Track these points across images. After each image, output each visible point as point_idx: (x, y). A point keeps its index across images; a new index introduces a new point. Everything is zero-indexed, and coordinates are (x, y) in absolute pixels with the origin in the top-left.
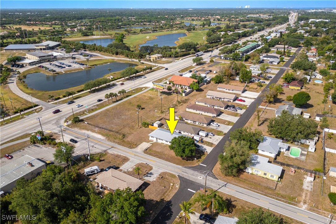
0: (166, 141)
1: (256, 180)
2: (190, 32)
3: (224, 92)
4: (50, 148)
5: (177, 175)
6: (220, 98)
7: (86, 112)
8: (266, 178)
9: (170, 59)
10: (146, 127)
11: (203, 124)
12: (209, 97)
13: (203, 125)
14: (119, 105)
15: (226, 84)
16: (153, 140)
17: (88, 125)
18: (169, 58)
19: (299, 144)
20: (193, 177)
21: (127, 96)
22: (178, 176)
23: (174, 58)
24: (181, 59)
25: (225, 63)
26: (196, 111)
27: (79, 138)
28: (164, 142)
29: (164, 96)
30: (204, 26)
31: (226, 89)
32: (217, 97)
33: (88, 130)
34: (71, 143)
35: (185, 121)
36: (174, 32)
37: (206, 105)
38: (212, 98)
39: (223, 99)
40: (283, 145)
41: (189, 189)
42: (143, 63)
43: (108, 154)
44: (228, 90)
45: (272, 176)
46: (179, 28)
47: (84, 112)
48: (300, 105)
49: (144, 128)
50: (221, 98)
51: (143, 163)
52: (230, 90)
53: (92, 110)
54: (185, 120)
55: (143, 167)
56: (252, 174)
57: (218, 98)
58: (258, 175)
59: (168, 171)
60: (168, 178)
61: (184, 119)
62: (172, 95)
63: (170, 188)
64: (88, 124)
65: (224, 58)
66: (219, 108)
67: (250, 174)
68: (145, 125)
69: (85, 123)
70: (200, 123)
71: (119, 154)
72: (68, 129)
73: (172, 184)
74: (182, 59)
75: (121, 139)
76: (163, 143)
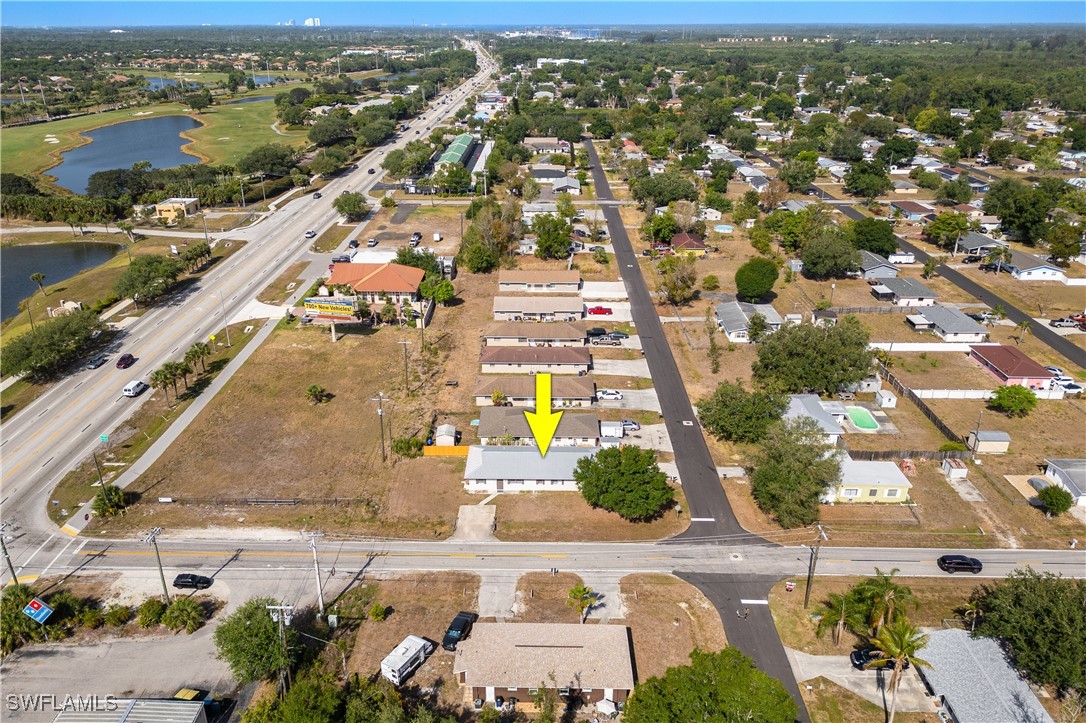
0: (538, 481)
1: (861, 516)
2: (203, 110)
3: (525, 294)
4: (110, 639)
5: (669, 572)
6: (541, 314)
7: (109, 460)
8: (876, 503)
9: (236, 212)
10: (414, 456)
11: (577, 402)
12: (505, 317)
13: (580, 404)
14: (217, 404)
15: (508, 269)
16: (484, 491)
17: (178, 506)
18: (225, 206)
19: (851, 396)
20: (718, 561)
21: (218, 366)
22: (674, 573)
23: (244, 207)
24: (272, 207)
25: (434, 206)
26: (519, 365)
27: (201, 565)
28: (531, 486)
29: (352, 341)
30: (234, 89)
31: (529, 286)
32: (530, 314)
33: (203, 524)
34: (187, 591)
35: (516, 404)
36: (141, 113)
37: (525, 344)
38: (516, 318)
39: (551, 314)
40: (834, 406)
41: (743, 601)
42: (142, 237)
43: (382, 583)
44: (536, 286)
45: (892, 493)
46: (150, 98)
47: (98, 464)
48: (758, 296)
49: (406, 460)
50: (545, 314)
51: (536, 573)
52: (541, 286)
53: (127, 446)
54: (513, 402)
55: (547, 584)
56: (837, 503)
57: (535, 314)
58: (853, 501)
59: (633, 571)
60: (654, 590)
61: (510, 399)
62: (377, 330)
63: (692, 618)
64: (174, 501)
65: (418, 191)
66: (568, 344)
67: (832, 504)
68: (409, 448)
69: (162, 500)
70: (568, 403)
71: (424, 570)
72: (111, 545)
73: (683, 605)
74: (278, 207)
75: (372, 519)
76: (529, 492)
